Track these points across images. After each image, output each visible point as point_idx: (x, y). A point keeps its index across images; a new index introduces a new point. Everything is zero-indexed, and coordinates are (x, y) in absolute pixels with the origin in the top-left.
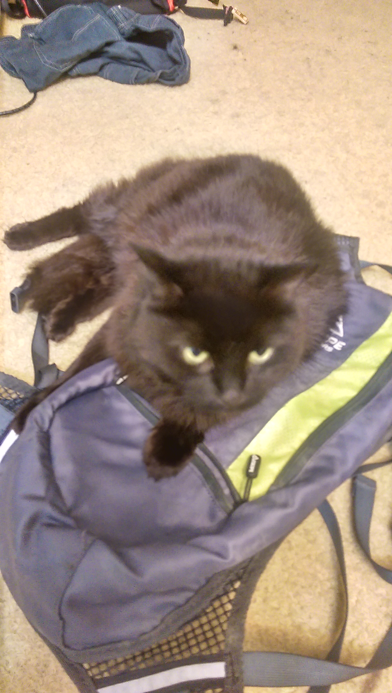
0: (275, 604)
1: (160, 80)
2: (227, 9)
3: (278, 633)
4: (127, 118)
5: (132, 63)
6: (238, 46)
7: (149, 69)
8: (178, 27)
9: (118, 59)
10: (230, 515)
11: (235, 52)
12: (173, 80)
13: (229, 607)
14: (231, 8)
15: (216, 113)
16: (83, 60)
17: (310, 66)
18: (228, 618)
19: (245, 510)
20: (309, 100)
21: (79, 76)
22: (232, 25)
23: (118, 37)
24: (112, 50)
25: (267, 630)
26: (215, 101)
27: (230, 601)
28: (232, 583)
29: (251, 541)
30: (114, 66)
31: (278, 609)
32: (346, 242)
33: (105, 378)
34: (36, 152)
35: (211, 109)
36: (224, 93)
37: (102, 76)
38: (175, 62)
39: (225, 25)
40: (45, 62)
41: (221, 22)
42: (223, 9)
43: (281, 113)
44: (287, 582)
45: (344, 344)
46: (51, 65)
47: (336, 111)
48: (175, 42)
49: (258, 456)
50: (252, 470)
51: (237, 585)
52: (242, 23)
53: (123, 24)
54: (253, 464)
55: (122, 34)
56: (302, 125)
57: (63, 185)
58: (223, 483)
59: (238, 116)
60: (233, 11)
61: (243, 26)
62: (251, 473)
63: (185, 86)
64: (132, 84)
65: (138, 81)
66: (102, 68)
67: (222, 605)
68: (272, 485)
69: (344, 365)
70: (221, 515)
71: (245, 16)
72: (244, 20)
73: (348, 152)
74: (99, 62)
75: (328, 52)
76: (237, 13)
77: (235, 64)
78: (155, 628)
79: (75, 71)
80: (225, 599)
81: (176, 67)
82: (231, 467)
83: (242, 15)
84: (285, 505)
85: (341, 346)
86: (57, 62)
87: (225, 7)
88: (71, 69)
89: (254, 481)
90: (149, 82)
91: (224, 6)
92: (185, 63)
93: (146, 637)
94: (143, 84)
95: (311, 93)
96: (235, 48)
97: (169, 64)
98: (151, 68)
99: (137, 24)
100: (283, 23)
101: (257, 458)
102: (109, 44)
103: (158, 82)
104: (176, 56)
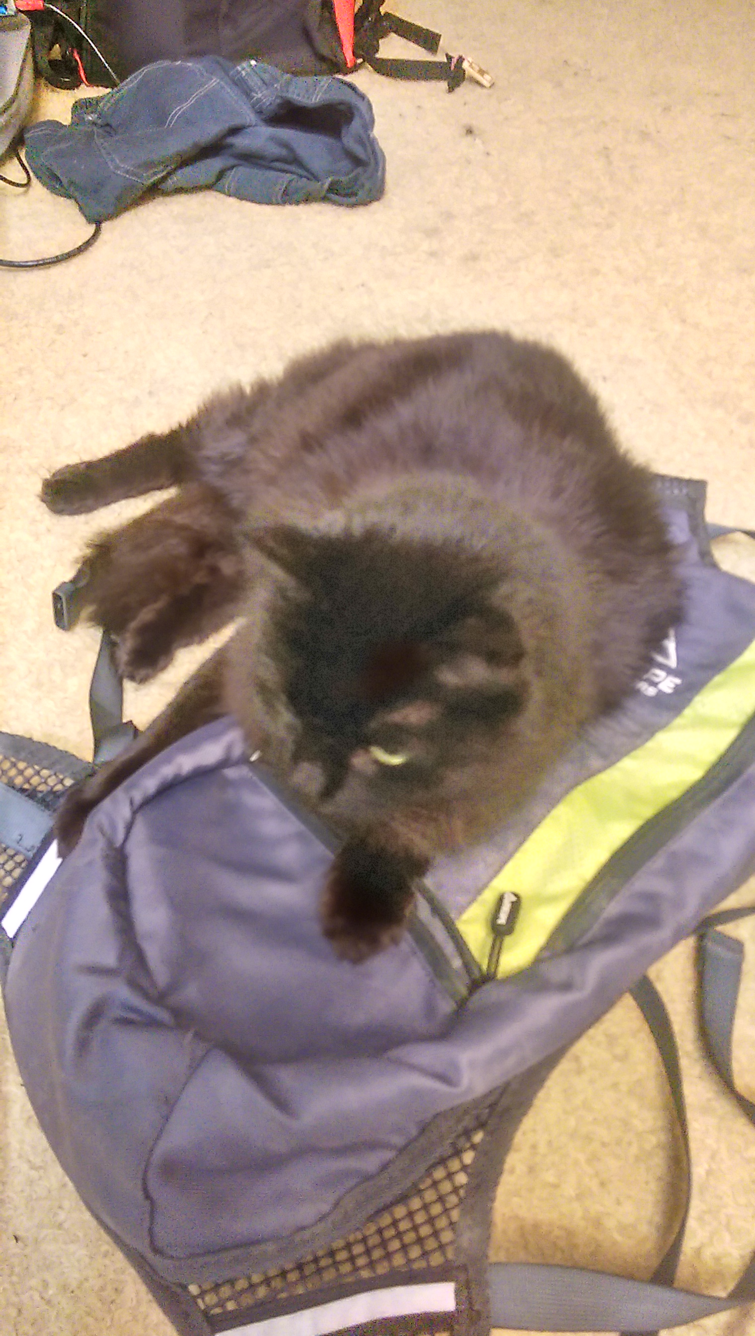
0: (550, 1177)
1: (332, 196)
2: (454, 61)
3: (557, 1232)
4: (268, 267)
5: (277, 165)
6: (476, 132)
7: (310, 176)
8: (363, 97)
9: (250, 158)
10: (462, 1004)
11: (470, 138)
12: (354, 194)
13: (462, 1179)
14: (461, 60)
15: (433, 254)
16: (186, 161)
17: (610, 163)
18: (461, 1201)
19: (489, 994)
20: (609, 226)
21: (179, 190)
22: (464, 90)
23: (250, 117)
24: (240, 142)
25: (536, 1226)
26: (432, 233)
27: (464, 1168)
28: (467, 1133)
29: (503, 1053)
30: (243, 172)
31: (556, 1186)
32: (681, 490)
33: (229, 748)
34: (100, 333)
35: (425, 246)
36: (449, 216)
37: (221, 191)
38: (357, 162)
39: (451, 89)
40: (118, 168)
41: (444, 85)
42: (445, 60)
43: (555, 252)
44: (573, 1135)
45: (678, 681)
46: (127, 172)
47: (659, 245)
48: (356, 124)
49: (516, 895)
50: (502, 920)
51: (478, 1137)
52: (482, 86)
53: (260, 95)
54: (506, 908)
55: (259, 112)
56: (596, 272)
57: (150, 393)
58: (449, 948)
59: (474, 257)
60: (465, 65)
61: (485, 91)
62: (500, 925)
63: (375, 205)
64: (278, 204)
65: (288, 197)
66: (221, 175)
67: (450, 1176)
68: (543, 949)
69: (678, 721)
70: (446, 1007)
71: (488, 74)
72: (485, 80)
73: (684, 321)
74: (215, 164)
75: (645, 136)
76: (472, 68)
77: (469, 162)
78: (322, 1218)
79: (170, 183)
80: (455, 1165)
81: (360, 170)
82: (465, 916)
83: (482, 72)
84: (566, 986)
85: (673, 686)
86: (139, 166)
87: (449, 58)
88: (164, 179)
89: (508, 940)
90: (308, 199)
91: (447, 55)
92: (377, 163)
93: (307, 1234)
94: (298, 203)
95: (612, 213)
96: (470, 131)
97: (345, 164)
98: (312, 174)
99: (284, 95)
100: (559, 84)
101: (514, 899)
102: (235, 131)
103: (324, 199)
104: (359, 151)
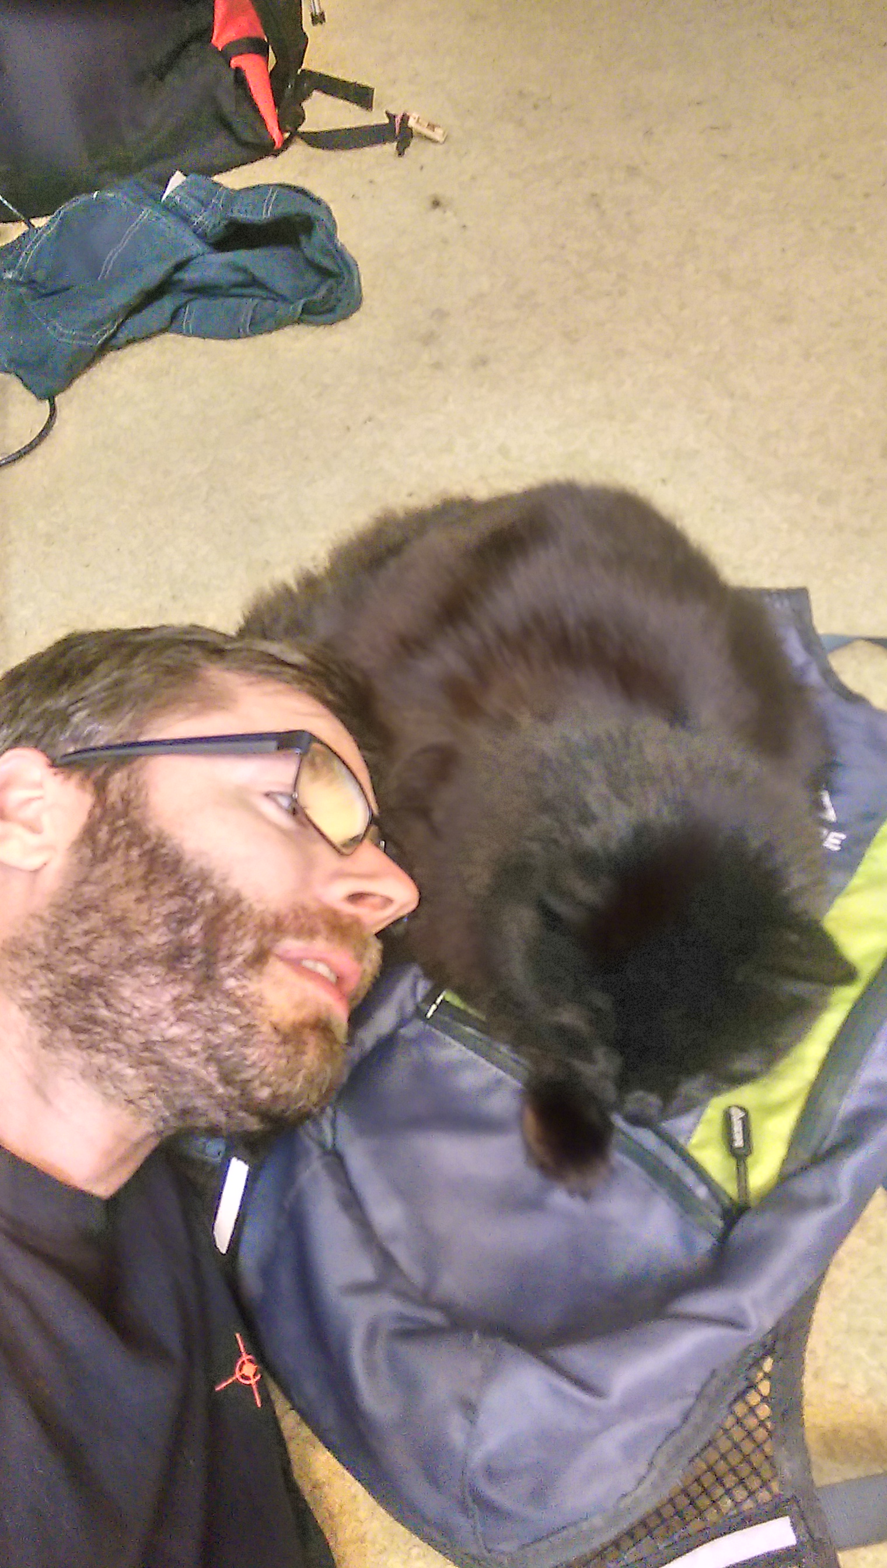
1: (305, 317)
2: (398, 120)
4: (259, 416)
5: (234, 291)
6: (442, 201)
7: (275, 297)
9: (205, 291)
10: (723, 1239)
11: (438, 212)
12: (331, 310)
13: (764, 1411)
14: (405, 118)
15: (437, 366)
16: (134, 310)
17: (603, 214)
18: (770, 1433)
19: (748, 1227)
20: (622, 293)
21: (130, 342)
22: (414, 148)
23: (197, 247)
24: (189, 276)
26: (429, 339)
27: (764, 1399)
28: (757, 1363)
30: (197, 306)
31: (844, 1387)
32: (782, 604)
34: (94, 535)
35: (425, 357)
36: (440, 314)
37: (179, 332)
38: (324, 273)
39: (401, 153)
40: (62, 335)
41: (391, 147)
42: (387, 121)
43: (570, 336)
45: (843, 836)
46: (74, 338)
47: (682, 307)
48: (319, 234)
49: (742, 1109)
50: (739, 1142)
51: (768, 1365)
52: (434, 141)
53: (200, 218)
54: (737, 1128)
55: (202, 236)
56: (621, 353)
58: (689, 1178)
59: (484, 362)
60: (411, 123)
61: (439, 147)
62: (739, 1148)
63: (356, 317)
64: (247, 336)
65: (258, 326)
66: (174, 316)
67: (752, 1410)
68: (785, 1161)
69: (857, 881)
70: (705, 1243)
71: (439, 127)
72: (438, 134)
73: (732, 395)
74: (167, 304)
75: (632, 171)
76: (421, 125)
77: (445, 242)
78: (641, 1480)
79: (122, 337)
80: (753, 1398)
81: (330, 282)
82: (694, 1141)
83: (432, 127)
85: (838, 842)
86: (84, 329)
87: (391, 117)
88: (114, 335)
89: (750, 1160)
90: (279, 325)
91: (388, 115)
92: (350, 273)
93: (628, 1500)
94: (270, 331)
95: (621, 276)
96: (436, 204)
97: (311, 278)
98: (277, 294)
99: (230, 215)
100: (521, 123)
101: (742, 1114)
102: (180, 267)
103: (299, 321)
104: (326, 262)
